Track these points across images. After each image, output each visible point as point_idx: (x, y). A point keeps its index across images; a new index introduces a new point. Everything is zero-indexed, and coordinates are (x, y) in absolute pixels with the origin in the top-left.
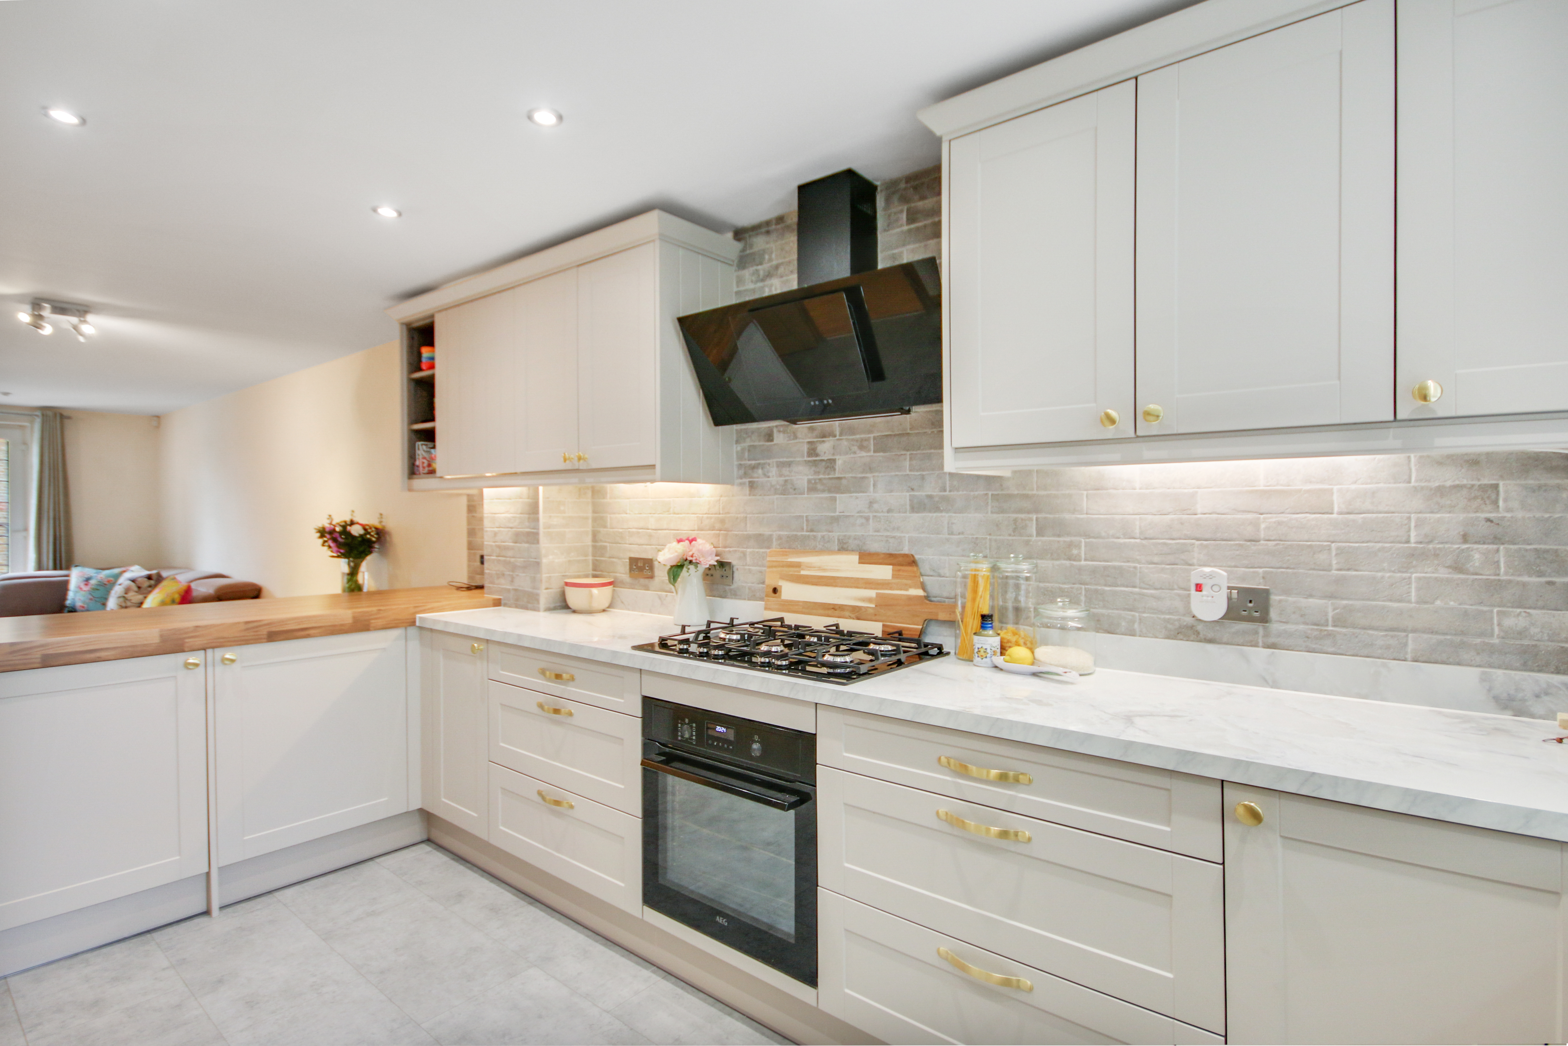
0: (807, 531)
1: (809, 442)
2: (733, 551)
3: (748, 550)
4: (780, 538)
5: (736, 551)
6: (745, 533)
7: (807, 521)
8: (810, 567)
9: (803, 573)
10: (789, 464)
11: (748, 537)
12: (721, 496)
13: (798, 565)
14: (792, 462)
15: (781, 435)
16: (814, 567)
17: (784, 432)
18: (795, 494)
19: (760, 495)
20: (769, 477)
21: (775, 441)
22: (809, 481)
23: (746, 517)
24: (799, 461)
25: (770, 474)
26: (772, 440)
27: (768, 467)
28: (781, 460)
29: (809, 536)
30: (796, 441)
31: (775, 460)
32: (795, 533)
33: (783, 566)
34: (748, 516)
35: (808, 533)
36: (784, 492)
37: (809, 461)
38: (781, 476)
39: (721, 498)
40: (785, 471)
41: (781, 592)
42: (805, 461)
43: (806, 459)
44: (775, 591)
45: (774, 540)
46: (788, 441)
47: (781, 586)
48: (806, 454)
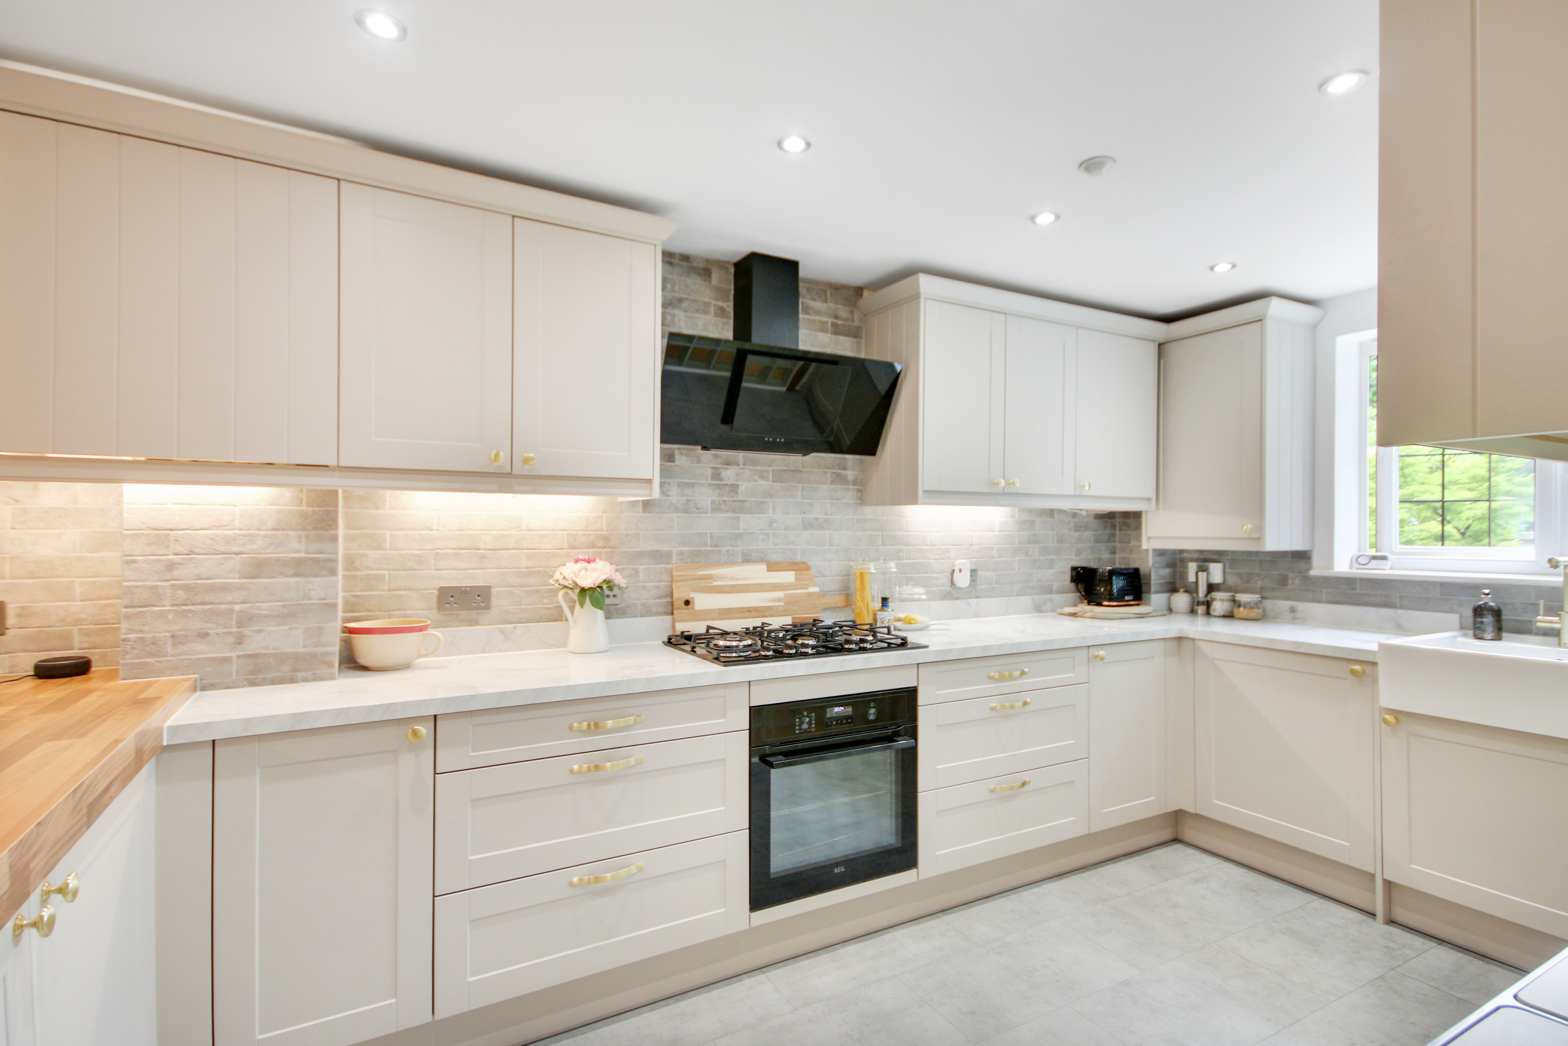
0: (711, 546)
1: (713, 468)
2: (621, 568)
3: (641, 567)
4: (681, 553)
5: (625, 568)
6: (638, 550)
7: (712, 537)
8: (722, 578)
9: (715, 583)
10: (692, 485)
11: (642, 554)
12: (605, 512)
13: (710, 577)
14: (695, 483)
15: (684, 458)
16: (727, 578)
17: (686, 455)
18: (699, 513)
19: (657, 513)
20: (668, 496)
21: (676, 463)
22: (713, 502)
23: (639, 535)
24: (702, 484)
25: (670, 493)
26: (673, 461)
27: (668, 486)
28: (684, 481)
29: (713, 551)
30: (699, 465)
31: (676, 480)
32: (698, 548)
33: (693, 580)
34: (641, 532)
35: (712, 548)
36: (686, 511)
37: (713, 484)
38: (682, 495)
39: (605, 515)
40: (688, 491)
41: (694, 603)
42: (709, 484)
43: (709, 482)
44: (687, 603)
45: (674, 556)
46: (691, 463)
47: (693, 598)
48: (710, 477)
